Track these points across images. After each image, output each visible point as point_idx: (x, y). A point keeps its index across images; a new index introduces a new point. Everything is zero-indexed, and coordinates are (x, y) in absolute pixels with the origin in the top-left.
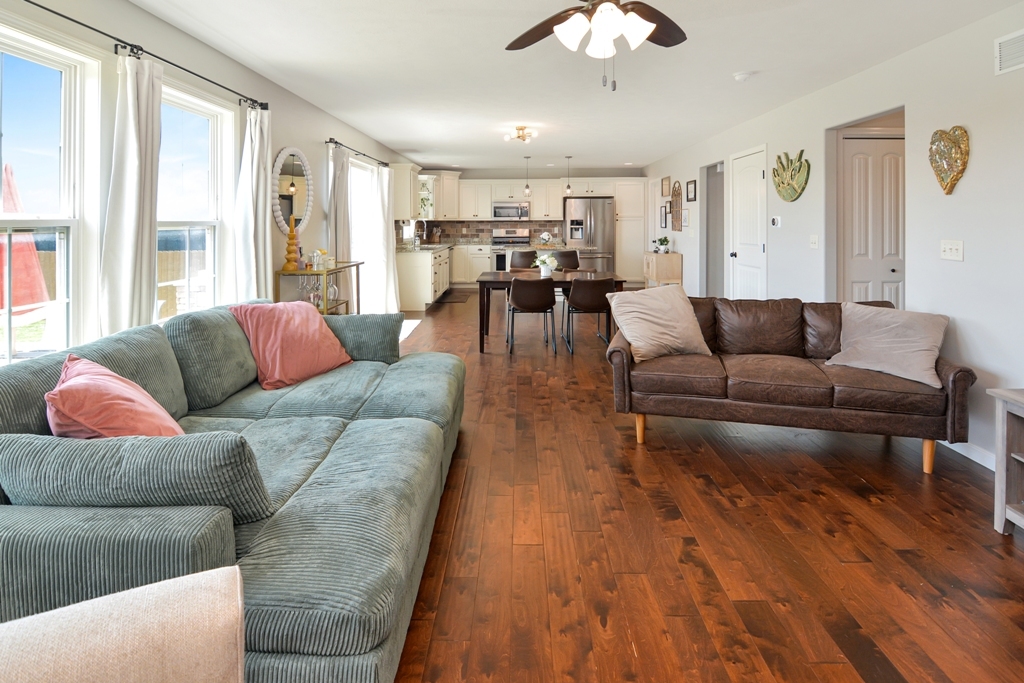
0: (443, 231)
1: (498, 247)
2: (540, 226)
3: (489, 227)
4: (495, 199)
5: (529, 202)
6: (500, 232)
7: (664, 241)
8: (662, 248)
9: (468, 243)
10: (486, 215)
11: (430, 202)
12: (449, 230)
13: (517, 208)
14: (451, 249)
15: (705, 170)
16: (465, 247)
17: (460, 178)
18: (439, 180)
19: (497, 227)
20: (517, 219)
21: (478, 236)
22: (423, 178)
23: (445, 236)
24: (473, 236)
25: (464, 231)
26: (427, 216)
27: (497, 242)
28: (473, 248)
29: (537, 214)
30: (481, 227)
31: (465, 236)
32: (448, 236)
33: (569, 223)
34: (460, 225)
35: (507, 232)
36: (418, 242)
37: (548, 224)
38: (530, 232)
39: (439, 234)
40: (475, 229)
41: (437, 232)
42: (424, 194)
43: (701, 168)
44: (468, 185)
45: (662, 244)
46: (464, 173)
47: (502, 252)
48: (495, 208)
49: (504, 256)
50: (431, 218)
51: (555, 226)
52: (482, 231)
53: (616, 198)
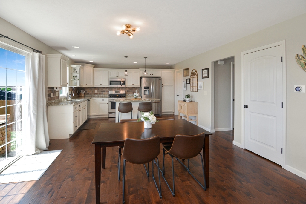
0: (86, 92)
1: (111, 99)
2: (130, 89)
3: (107, 90)
4: (110, 77)
5: (125, 79)
6: (113, 92)
7: (188, 96)
8: (187, 99)
9: (98, 97)
10: (106, 84)
11: (78, 78)
12: (89, 91)
13: (120, 81)
14: (88, 100)
15: (214, 63)
16: (96, 99)
17: (94, 67)
18: (83, 68)
19: (111, 90)
20: (120, 86)
21: (102, 94)
22: (74, 66)
23: (86, 93)
24: (100, 94)
25: (96, 91)
26: (76, 84)
27: (111, 96)
28: (100, 99)
29: (129, 84)
30: (104, 90)
31: (97, 94)
32: (88, 94)
33: (143, 88)
34: (94, 89)
35: (116, 92)
36: (70, 98)
37: (133, 89)
38: (126, 91)
39: (84, 93)
40: (101, 91)
41: (83, 92)
42: (75, 74)
43: (212, 62)
44: (98, 71)
45: (187, 98)
46: (96, 66)
47: (114, 101)
48: (110, 81)
49: (114, 103)
50: (78, 85)
51: (136, 89)
52: (104, 91)
53: (162, 77)
